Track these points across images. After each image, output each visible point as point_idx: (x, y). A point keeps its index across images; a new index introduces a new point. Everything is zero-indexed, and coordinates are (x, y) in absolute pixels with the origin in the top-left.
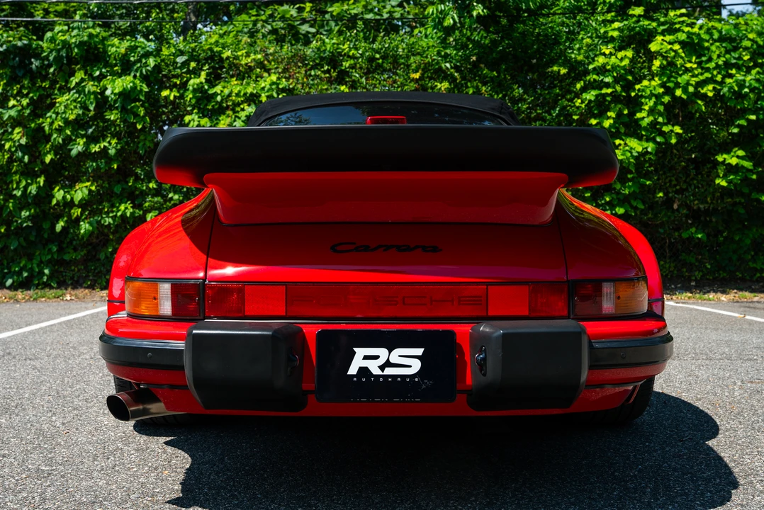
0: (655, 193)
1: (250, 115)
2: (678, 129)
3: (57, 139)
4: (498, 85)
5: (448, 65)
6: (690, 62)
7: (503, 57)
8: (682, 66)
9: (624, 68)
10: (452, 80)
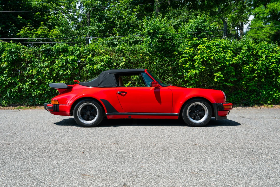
0: (199, 83)
1: (102, 65)
2: (204, 67)
3: (56, 71)
4: (161, 57)
5: (149, 52)
6: (208, 51)
7: (162, 50)
8: (205, 52)
9: (191, 53)
10: (150, 56)
